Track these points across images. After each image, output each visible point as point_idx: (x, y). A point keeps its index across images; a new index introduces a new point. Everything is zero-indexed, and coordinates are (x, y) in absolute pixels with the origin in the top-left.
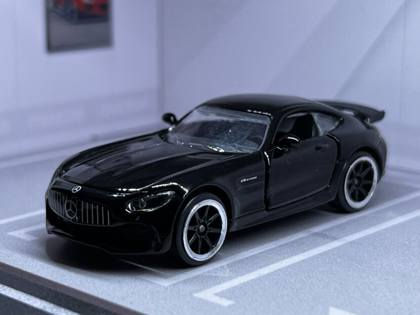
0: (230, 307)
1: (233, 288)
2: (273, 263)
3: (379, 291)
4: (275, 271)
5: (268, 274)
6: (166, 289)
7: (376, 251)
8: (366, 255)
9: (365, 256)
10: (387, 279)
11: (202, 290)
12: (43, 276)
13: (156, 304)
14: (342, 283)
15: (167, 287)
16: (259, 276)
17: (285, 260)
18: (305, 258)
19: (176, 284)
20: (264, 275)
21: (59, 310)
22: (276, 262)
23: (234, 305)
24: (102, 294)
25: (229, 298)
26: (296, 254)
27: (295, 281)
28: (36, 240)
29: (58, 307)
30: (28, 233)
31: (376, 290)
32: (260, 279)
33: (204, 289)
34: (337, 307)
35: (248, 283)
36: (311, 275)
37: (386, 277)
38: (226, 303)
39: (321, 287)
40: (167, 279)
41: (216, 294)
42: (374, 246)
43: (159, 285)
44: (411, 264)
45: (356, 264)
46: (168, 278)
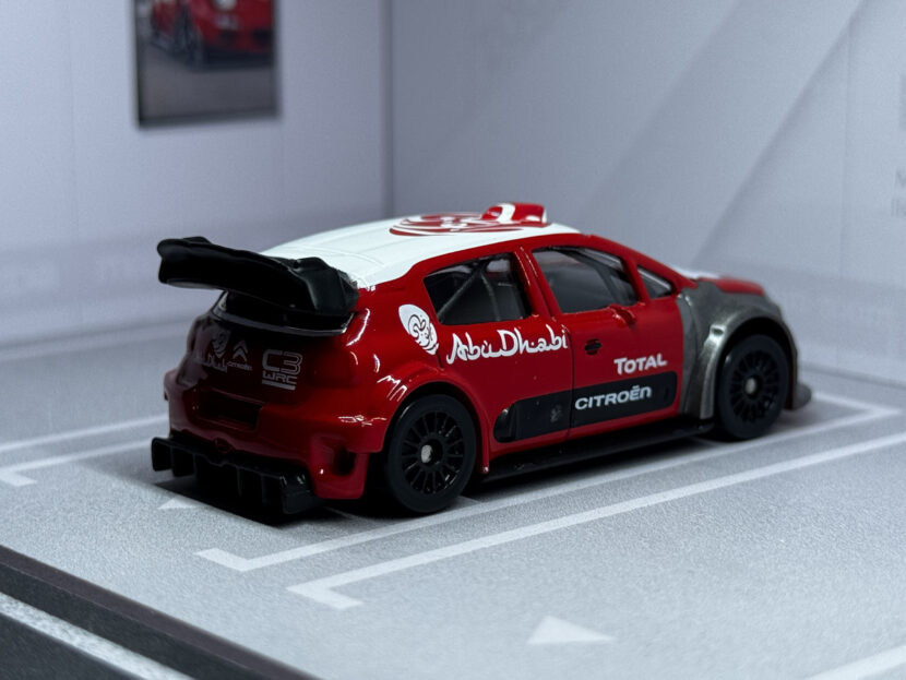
0: (349, 610)
1: (373, 578)
2: (477, 537)
3: (662, 592)
4: (474, 552)
5: (457, 557)
6: (239, 575)
7: (700, 520)
8: (675, 528)
9: (672, 530)
10: (689, 572)
11: (309, 579)
12: (12, 548)
13: (206, 601)
14: (595, 577)
15: (245, 573)
16: (438, 558)
17: (504, 534)
18: (546, 530)
19: (262, 569)
20: (448, 558)
21: (14, 605)
22: (484, 535)
23: (357, 608)
24: (110, 581)
25: (356, 597)
26: (533, 522)
27: (504, 570)
28: (30, 485)
29: (13, 601)
30: (22, 473)
31: (658, 590)
32: (434, 566)
33: (317, 577)
34: (562, 616)
35: (408, 570)
36: (542, 561)
37: (691, 568)
38: (343, 603)
39: (550, 581)
40: (250, 561)
41: (334, 589)
42: (701, 512)
43: (230, 570)
44: (758, 547)
45: (644, 544)
46: (253, 557)
